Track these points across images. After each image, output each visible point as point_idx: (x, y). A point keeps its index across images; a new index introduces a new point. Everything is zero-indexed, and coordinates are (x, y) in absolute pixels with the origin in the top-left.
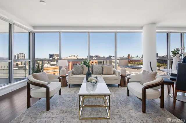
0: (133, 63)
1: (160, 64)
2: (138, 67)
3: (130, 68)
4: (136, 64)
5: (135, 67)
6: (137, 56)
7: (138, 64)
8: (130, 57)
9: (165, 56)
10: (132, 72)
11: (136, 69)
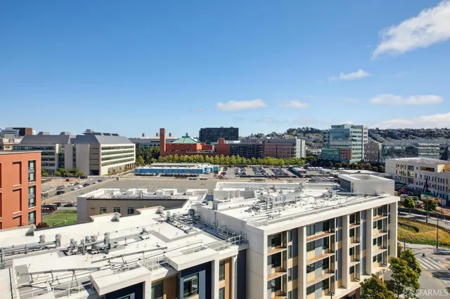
0: (176, 156)
1: (245, 160)
2: (190, 171)
3: (166, 175)
4: (182, 161)
5: (183, 171)
6: (187, 137)
7: (188, 161)
8: (167, 137)
9: (252, 136)
10: (189, 191)
11: (186, 176)
